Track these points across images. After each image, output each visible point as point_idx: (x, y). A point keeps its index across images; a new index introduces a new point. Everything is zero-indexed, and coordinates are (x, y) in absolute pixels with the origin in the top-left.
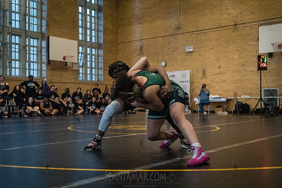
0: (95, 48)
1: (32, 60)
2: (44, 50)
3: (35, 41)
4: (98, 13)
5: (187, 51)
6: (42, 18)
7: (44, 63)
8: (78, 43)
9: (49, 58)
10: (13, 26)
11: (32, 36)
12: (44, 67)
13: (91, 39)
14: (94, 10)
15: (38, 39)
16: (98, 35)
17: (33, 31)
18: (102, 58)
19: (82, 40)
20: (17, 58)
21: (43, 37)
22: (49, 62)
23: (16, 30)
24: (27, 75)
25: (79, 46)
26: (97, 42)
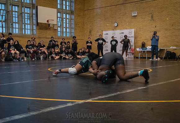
0: (69, 14)
1: (26, 23)
2: (34, 16)
3: (28, 9)
5: (133, 15)
7: (35, 25)
8: (57, 10)
9: (37, 21)
11: (26, 6)
12: (35, 27)
13: (66, 7)
15: (30, 8)
16: (71, 5)
17: (27, 3)
18: (73, 21)
19: (60, 9)
20: (17, 21)
21: (34, 7)
22: (38, 24)
23: (15, 2)
24: (24, 33)
25: (58, 12)
26: (70, 9)
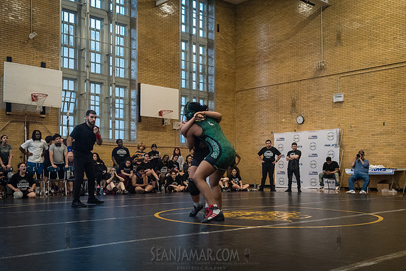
0: (203, 99)
1: (117, 116)
2: (133, 103)
3: (122, 90)
4: (207, 51)
5: (335, 101)
6: (131, 59)
7: (134, 120)
8: (180, 92)
9: (139, 114)
10: (93, 71)
11: (117, 84)
12: (134, 126)
13: (198, 86)
14: (203, 46)
15: (125, 87)
16: (207, 81)
17: (119, 78)
19: (186, 88)
21: (133, 85)
22: (140, 119)
23: (96, 76)
24: (111, 138)
25: (181, 96)
26: (206, 90)
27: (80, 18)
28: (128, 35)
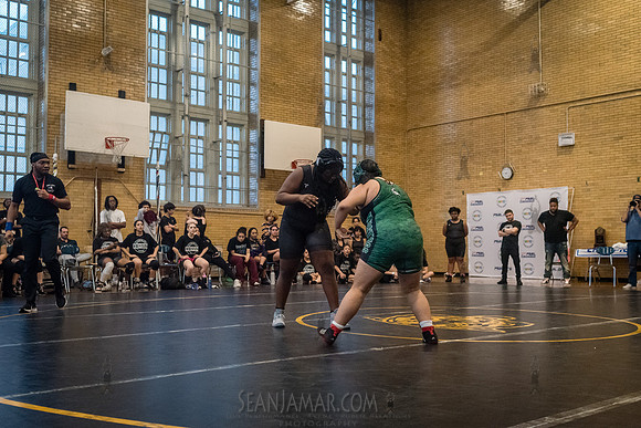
0: (358, 142)
1: (229, 170)
2: (252, 149)
3: (236, 130)
4: (364, 69)
5: (561, 144)
6: (250, 84)
7: (254, 175)
8: (324, 132)
9: (263, 166)
10: (193, 102)
11: (229, 121)
12: (254, 184)
13: (350, 122)
14: (357, 62)
15: (241, 126)
16: (364, 115)
17: (232, 112)
19: (332, 126)
20: (200, 167)
21: (254, 122)
22: (263, 173)
23: (198, 110)
24: (220, 201)
25: (325, 138)
26: (361, 129)
27: (175, 24)
28: (245, 47)
